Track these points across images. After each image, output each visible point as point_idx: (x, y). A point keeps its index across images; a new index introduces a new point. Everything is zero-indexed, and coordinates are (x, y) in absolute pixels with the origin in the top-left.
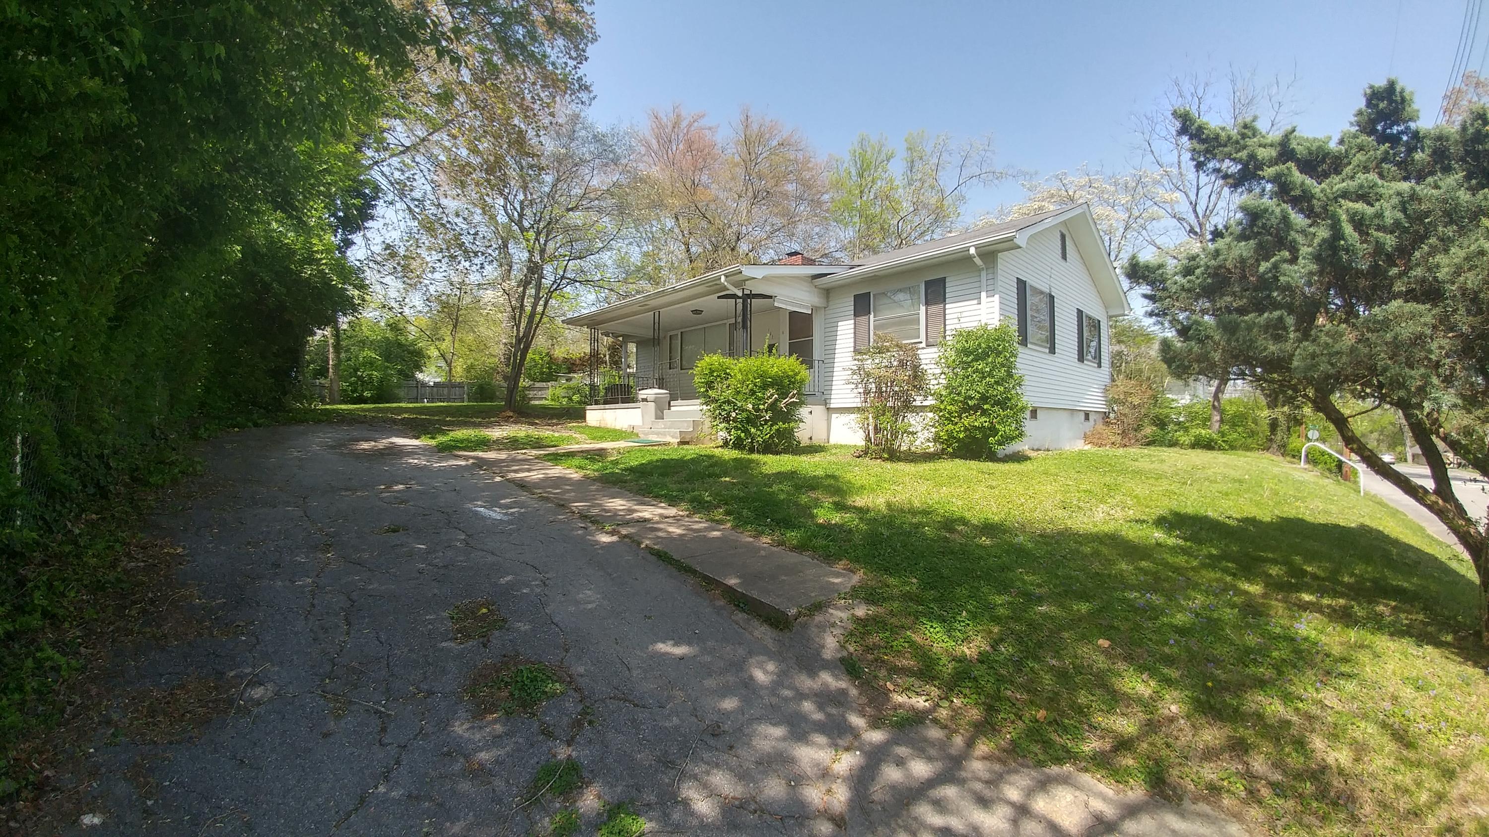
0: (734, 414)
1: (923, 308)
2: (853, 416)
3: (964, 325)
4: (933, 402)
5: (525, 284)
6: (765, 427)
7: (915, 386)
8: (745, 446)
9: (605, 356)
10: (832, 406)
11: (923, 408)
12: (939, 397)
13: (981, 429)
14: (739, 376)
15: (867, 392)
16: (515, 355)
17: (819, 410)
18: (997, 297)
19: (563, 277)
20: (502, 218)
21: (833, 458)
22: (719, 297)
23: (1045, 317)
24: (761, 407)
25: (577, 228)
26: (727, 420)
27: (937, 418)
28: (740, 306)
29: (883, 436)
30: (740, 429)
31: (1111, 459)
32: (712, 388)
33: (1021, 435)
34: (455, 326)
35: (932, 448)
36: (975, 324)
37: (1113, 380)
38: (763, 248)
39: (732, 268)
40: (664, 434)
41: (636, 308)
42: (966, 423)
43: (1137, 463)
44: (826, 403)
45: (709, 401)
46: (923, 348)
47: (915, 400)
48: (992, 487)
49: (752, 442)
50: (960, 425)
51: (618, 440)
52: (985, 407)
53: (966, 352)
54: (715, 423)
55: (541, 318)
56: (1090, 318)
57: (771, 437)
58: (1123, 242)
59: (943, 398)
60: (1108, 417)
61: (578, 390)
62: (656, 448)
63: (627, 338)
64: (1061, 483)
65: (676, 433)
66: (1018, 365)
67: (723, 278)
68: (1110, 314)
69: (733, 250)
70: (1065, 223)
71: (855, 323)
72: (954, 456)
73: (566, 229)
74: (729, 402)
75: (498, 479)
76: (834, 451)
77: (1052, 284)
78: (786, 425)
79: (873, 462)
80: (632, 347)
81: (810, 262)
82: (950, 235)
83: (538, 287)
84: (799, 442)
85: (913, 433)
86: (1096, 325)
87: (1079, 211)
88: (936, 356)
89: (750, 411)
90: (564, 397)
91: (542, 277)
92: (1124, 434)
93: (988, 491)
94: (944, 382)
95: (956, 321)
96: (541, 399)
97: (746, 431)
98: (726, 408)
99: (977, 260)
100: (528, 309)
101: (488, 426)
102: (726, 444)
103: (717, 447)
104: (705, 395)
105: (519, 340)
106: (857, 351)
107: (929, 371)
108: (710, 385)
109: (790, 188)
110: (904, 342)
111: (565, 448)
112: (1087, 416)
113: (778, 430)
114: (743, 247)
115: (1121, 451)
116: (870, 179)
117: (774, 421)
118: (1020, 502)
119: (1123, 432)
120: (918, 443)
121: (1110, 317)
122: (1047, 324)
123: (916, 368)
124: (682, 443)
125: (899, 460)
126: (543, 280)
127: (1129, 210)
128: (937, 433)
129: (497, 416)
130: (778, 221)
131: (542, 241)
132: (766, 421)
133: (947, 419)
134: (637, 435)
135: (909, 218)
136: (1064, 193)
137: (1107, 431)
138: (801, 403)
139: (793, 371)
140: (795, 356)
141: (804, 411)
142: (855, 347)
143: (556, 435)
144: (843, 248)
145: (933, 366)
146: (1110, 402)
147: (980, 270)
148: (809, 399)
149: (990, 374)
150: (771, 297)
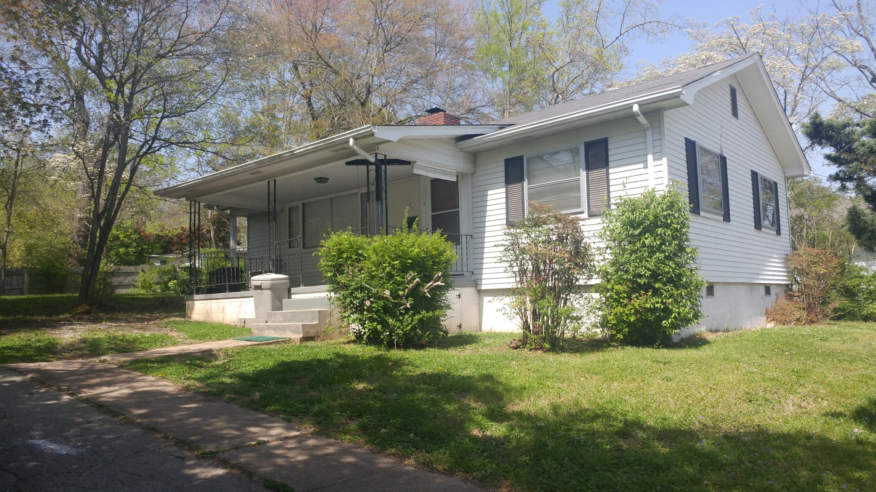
0: (368, 303)
1: (583, 174)
2: (508, 300)
3: (630, 192)
4: (599, 281)
5: (106, 145)
6: (406, 317)
7: (577, 264)
8: (382, 340)
9: (209, 232)
10: (484, 287)
11: (587, 288)
12: (605, 275)
13: (653, 310)
14: (374, 258)
15: (523, 272)
16: (93, 234)
17: (468, 292)
18: (665, 160)
19: (154, 138)
20: (74, 63)
21: (487, 351)
22: (348, 164)
23: (717, 182)
24: (401, 293)
25: (170, 78)
26: (360, 309)
27: (604, 299)
28: (373, 174)
29: (543, 322)
30: (376, 320)
31: (797, 339)
32: (341, 272)
33: (696, 316)
34: (11, 198)
35: (599, 333)
36: (642, 190)
37: (794, 248)
38: (398, 103)
39: (364, 129)
40: (283, 329)
41: (246, 176)
42: (636, 305)
43: (827, 343)
44: (476, 283)
45: (338, 287)
46: (584, 220)
47: (577, 280)
48: (669, 379)
49: (390, 336)
50: (629, 307)
51: (225, 338)
52: (657, 285)
53: (632, 224)
54: (346, 314)
55: (127, 189)
56: (765, 180)
57: (414, 328)
58: (799, 95)
59: (609, 277)
60: (791, 290)
61: (173, 274)
62: (273, 347)
63: (236, 211)
64: (744, 371)
65: (297, 327)
66: (690, 236)
67: (351, 141)
68: (788, 174)
69: (363, 104)
70: (734, 76)
71: (507, 192)
72: (626, 342)
73: (160, 80)
74: (362, 289)
75: (66, 398)
76: (487, 342)
77: (723, 144)
78: (431, 314)
79: (533, 354)
80: (242, 222)
81: (453, 121)
82: (611, 89)
83: (123, 150)
84: (446, 333)
85: (577, 319)
86: (773, 187)
87: (750, 62)
88: (600, 227)
89: (387, 299)
90: (157, 284)
91: (127, 136)
92: (809, 308)
93: (664, 385)
94: (609, 257)
95: (621, 187)
96: (128, 286)
97: (384, 324)
98: (359, 296)
99: (642, 119)
100: (110, 175)
101: (54, 325)
102: (359, 338)
103: (349, 343)
104: (332, 281)
105: (98, 217)
106: (510, 224)
107: (592, 245)
108: (338, 269)
109: (428, 33)
110: (564, 212)
111: (158, 350)
112: (768, 289)
113: (421, 320)
114: (376, 101)
115: (808, 329)
116: (521, 24)
117: (415, 309)
118: (699, 396)
119: (809, 306)
120: (583, 329)
121: (787, 179)
122: (720, 189)
123: (577, 242)
124: (306, 339)
125: (563, 350)
126: (130, 141)
127: (806, 59)
128: (604, 317)
129: (68, 311)
130: (416, 71)
131: (127, 91)
132: (407, 310)
133: (615, 300)
134: (250, 331)
135: (566, 69)
136: (735, 40)
137: (789, 306)
138: (448, 286)
139: (437, 249)
140: (439, 231)
141: (451, 296)
142: (507, 219)
143: (147, 334)
144: (491, 103)
145: (597, 240)
146: (790, 273)
147: (644, 130)
148: (457, 280)
149: (659, 249)
150: (408, 163)
